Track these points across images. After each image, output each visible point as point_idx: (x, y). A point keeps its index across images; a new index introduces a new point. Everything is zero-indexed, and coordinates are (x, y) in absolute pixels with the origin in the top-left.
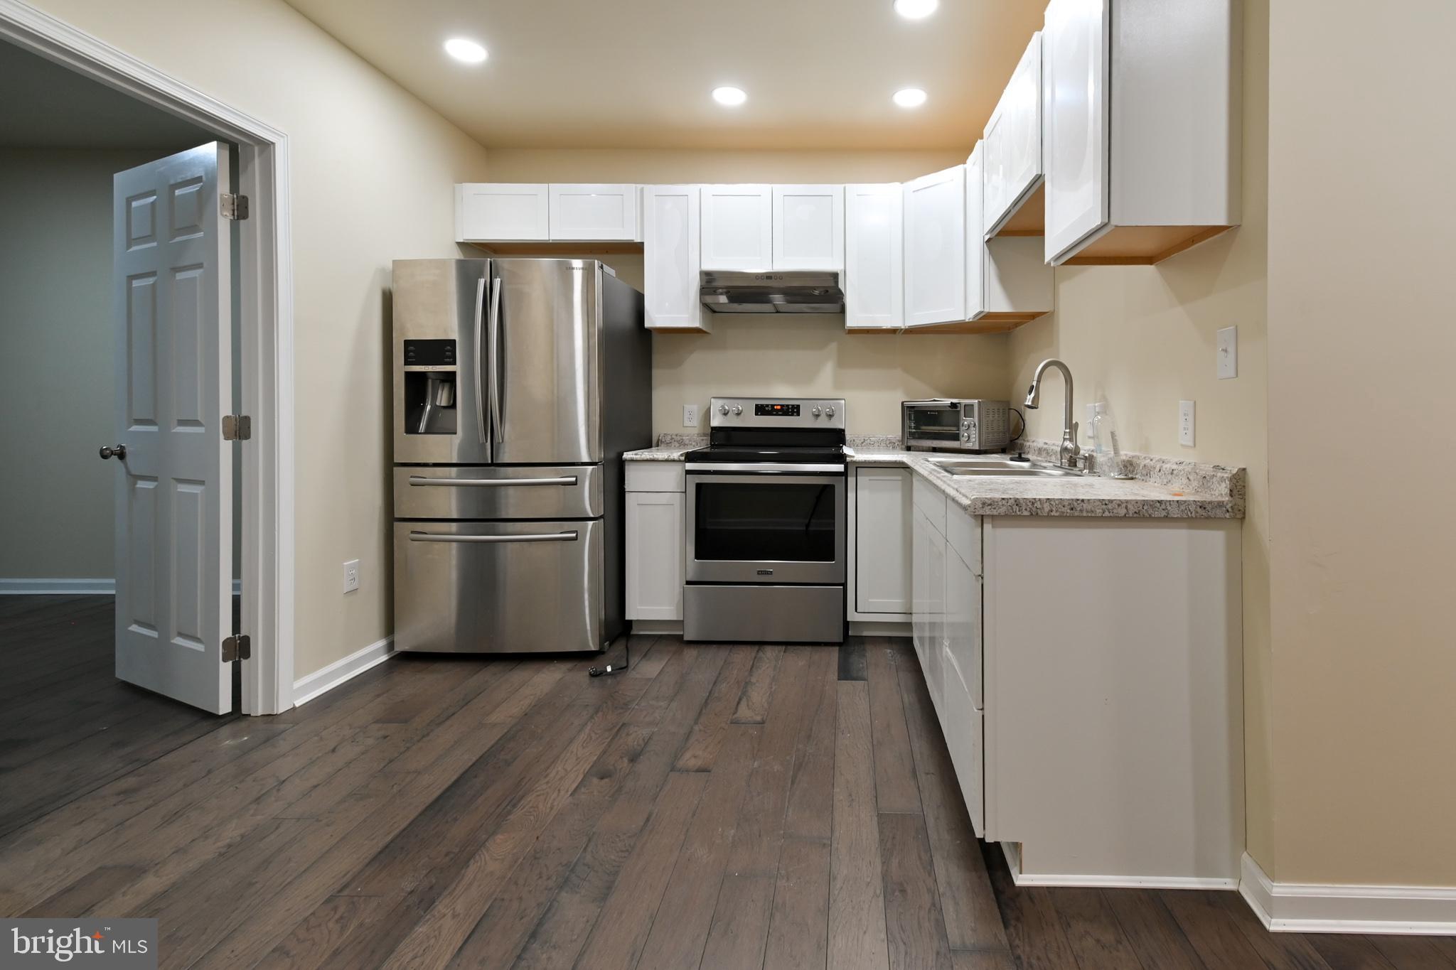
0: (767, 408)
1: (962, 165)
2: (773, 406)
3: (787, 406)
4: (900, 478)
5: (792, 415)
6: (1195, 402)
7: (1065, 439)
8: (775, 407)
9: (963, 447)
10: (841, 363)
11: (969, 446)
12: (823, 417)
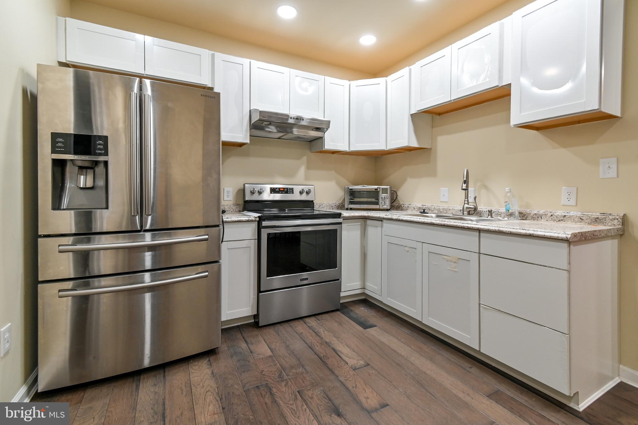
0: (276, 190)
1: (385, 78)
2: (279, 188)
3: (287, 188)
4: (360, 224)
5: (290, 193)
6: (577, 188)
7: (465, 204)
8: (281, 189)
9: (381, 208)
10: (309, 167)
11: (385, 207)
12: (305, 194)
